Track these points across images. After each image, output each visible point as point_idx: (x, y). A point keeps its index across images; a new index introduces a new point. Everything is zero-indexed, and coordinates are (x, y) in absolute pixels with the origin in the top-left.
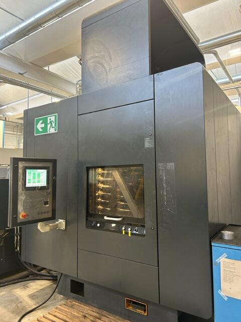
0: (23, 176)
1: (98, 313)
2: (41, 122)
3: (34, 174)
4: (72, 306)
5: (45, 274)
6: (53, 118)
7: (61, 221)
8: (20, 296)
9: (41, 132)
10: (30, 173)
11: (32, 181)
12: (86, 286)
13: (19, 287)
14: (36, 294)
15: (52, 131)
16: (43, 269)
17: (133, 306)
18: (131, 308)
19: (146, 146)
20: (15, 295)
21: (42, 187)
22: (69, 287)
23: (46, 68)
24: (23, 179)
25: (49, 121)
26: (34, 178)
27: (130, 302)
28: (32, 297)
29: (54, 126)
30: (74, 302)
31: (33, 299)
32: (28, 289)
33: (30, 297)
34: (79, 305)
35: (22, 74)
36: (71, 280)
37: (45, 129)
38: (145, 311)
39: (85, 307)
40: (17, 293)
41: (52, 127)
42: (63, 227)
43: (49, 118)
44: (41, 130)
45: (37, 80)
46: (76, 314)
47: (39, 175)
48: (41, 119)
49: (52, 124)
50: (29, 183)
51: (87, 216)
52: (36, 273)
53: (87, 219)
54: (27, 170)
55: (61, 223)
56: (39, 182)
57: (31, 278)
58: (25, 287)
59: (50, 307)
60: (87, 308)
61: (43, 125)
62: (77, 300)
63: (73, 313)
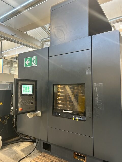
0: (21, 88)
1: (59, 160)
2: (28, 60)
3: (26, 87)
4: (45, 156)
5: (28, 138)
6: (34, 58)
7: (38, 112)
8: (16, 150)
9: (28, 66)
10: (24, 87)
11: (25, 91)
12: (52, 146)
13: (15, 145)
14: (25, 149)
15: (34, 65)
16: (27, 136)
17: (78, 157)
18: (77, 158)
19: (87, 74)
20: (13, 150)
21: (30, 94)
22: (43, 146)
23: (25, 33)
24: (20, 90)
25: (32, 60)
26: (26, 90)
27: (76, 155)
28: (23, 151)
29: (35, 62)
30: (45, 154)
31: (23, 152)
32: (20, 147)
33: (21, 151)
34: (48, 156)
35: (13, 36)
36: (44, 143)
37: (30, 64)
38: (84, 160)
39: (52, 157)
40: (15, 148)
41: (34, 63)
42: (40, 115)
43: (32, 58)
44: (28, 64)
45: (21, 39)
46: (47, 160)
47: (28, 88)
48: (28, 59)
49: (34, 62)
50: (23, 92)
51: (53, 110)
52: (23, 138)
53: (53, 111)
54: (23, 85)
55: (39, 113)
56: (28, 92)
57: (21, 141)
58: (19, 145)
59: (33, 156)
60: (53, 157)
61: (29, 62)
62: (47, 153)
63: (46, 160)
